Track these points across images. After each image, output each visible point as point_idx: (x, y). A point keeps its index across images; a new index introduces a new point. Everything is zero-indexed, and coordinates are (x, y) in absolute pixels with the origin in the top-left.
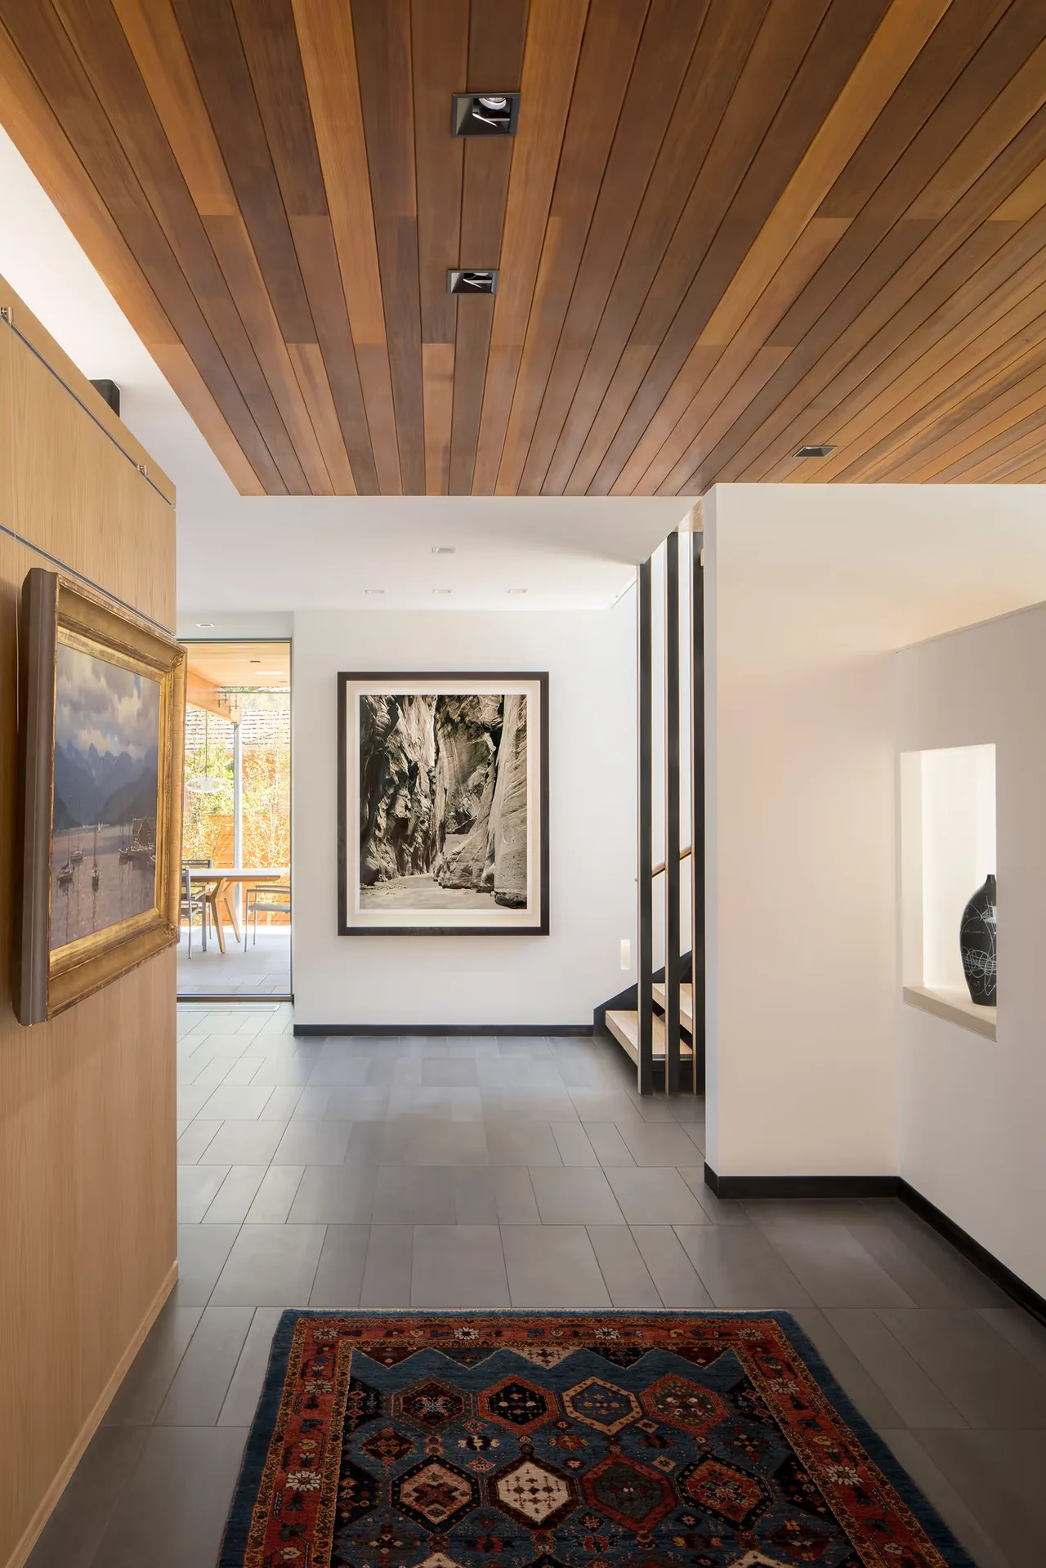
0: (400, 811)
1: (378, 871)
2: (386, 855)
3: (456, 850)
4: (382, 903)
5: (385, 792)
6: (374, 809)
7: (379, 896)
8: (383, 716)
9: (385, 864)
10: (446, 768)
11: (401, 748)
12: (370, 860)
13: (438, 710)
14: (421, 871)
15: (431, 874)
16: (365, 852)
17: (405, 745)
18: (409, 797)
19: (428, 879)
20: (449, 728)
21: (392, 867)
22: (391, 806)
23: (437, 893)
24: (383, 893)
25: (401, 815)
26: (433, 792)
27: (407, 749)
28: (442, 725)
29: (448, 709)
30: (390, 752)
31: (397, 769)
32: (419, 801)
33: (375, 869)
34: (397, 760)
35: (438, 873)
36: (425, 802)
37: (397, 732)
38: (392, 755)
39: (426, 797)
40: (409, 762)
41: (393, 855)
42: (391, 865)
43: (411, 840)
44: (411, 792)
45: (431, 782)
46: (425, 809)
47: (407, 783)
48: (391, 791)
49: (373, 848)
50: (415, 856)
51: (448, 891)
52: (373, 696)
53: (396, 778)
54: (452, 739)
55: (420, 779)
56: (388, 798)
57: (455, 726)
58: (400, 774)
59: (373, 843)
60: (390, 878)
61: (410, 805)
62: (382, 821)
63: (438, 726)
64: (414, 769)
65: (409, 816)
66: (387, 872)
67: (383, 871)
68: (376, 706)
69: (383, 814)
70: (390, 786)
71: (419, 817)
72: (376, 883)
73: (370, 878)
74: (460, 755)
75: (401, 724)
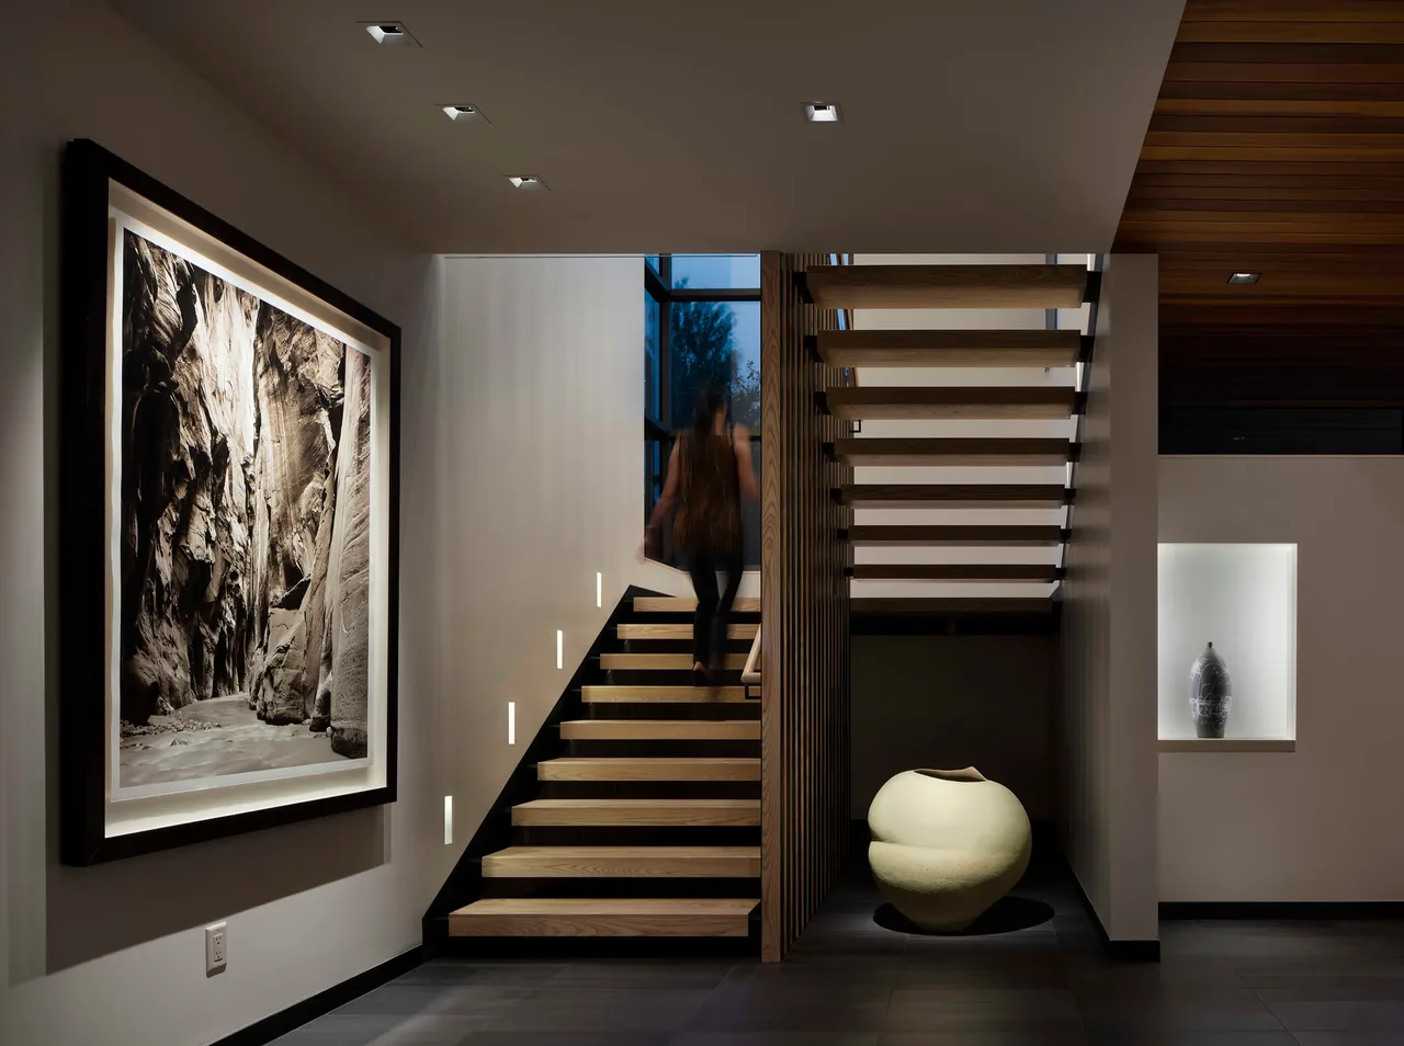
0: (196, 544)
1: (156, 689)
2: (170, 650)
3: (283, 642)
4: (164, 767)
5: (172, 494)
6: (149, 533)
7: (156, 752)
8: (166, 305)
9: (170, 672)
10: (270, 464)
11: (199, 393)
12: (140, 659)
13: (260, 331)
14: (232, 689)
15: (246, 695)
16: (133, 642)
17: (208, 391)
18: (213, 515)
19: (240, 704)
20: (276, 380)
21: (181, 676)
22: (182, 528)
23: (255, 735)
24: (163, 744)
25: (198, 554)
26: (250, 511)
27: (210, 401)
28: (266, 370)
29: (274, 337)
30: (179, 397)
31: (193, 444)
32: (229, 528)
33: (149, 681)
34: (193, 420)
35: (257, 691)
36: (239, 531)
37: (193, 354)
38: (184, 405)
39: (240, 521)
40: (214, 433)
41: (183, 650)
42: (180, 673)
43: (215, 617)
44: (217, 503)
45: (249, 491)
46: (238, 548)
47: (210, 480)
48: (181, 494)
49: (147, 632)
50: (220, 651)
51: (271, 731)
52: (151, 245)
53: (190, 464)
54: (279, 404)
55: (231, 478)
56: (176, 510)
57: (284, 376)
58: (197, 453)
59: (145, 616)
60: (177, 705)
61: (213, 534)
62: (164, 563)
63: (260, 369)
64: (221, 450)
65: (212, 558)
66: (172, 689)
67: (166, 687)
68: (154, 269)
69: (166, 547)
70: (179, 483)
71: (228, 564)
72: (153, 719)
73: (143, 704)
74: (290, 439)
75: (200, 336)
